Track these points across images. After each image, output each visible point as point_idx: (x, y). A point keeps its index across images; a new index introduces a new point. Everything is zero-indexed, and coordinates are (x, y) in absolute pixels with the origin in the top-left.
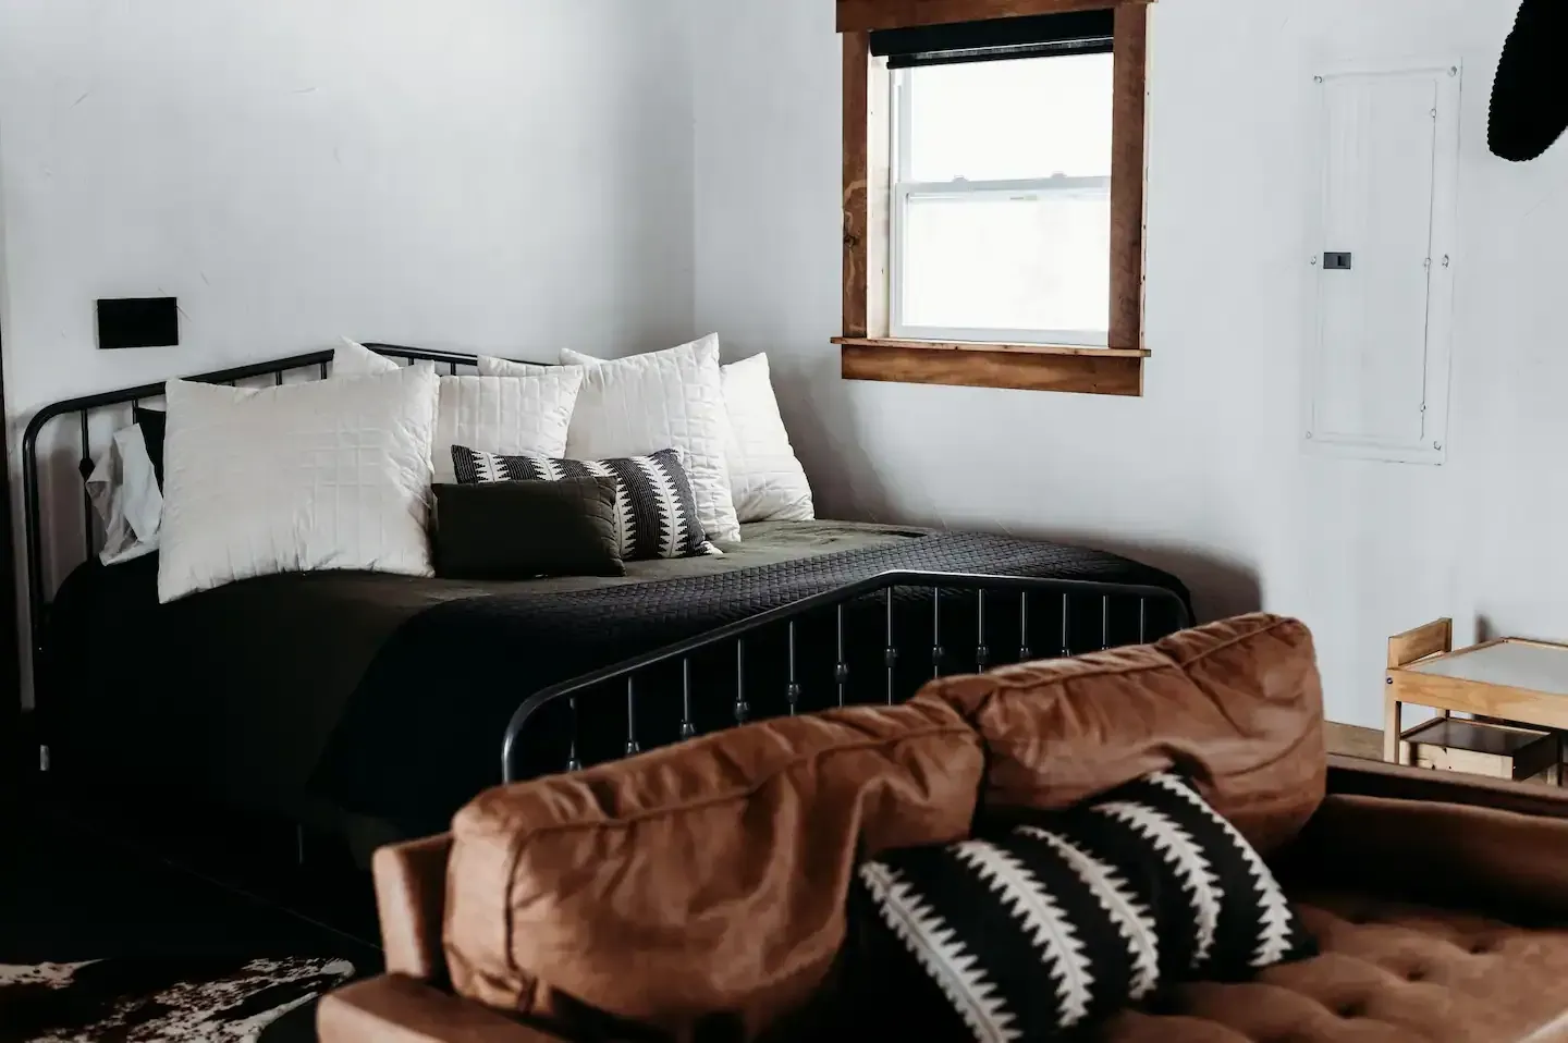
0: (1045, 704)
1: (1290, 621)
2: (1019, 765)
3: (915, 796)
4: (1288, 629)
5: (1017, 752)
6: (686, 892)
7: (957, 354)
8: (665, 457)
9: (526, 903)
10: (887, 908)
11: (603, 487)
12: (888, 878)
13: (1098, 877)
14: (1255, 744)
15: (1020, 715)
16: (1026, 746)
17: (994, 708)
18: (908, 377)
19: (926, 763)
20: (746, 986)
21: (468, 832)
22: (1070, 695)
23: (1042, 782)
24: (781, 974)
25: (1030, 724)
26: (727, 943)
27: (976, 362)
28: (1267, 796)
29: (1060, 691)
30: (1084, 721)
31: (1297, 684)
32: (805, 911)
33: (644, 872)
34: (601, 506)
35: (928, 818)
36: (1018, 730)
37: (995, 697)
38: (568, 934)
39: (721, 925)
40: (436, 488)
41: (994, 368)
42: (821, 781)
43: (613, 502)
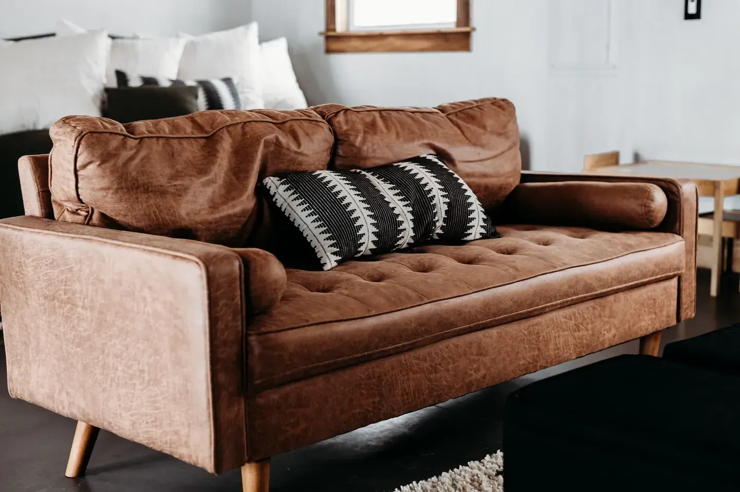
0: (368, 119)
1: (504, 100)
2: (353, 145)
3: (294, 147)
4: (502, 103)
5: (352, 138)
6: (168, 171)
7: (381, 36)
8: (228, 81)
9: (84, 166)
10: (277, 196)
11: (192, 91)
12: (278, 183)
13: (385, 189)
14: (478, 150)
15: (353, 122)
16: (357, 136)
17: (341, 118)
18: (357, 50)
19: (300, 133)
20: (198, 218)
21: (56, 133)
22: (382, 117)
23: (365, 154)
24: (217, 216)
25: (360, 127)
26: (189, 197)
27: (392, 40)
28: (485, 175)
29: (377, 115)
30: (387, 127)
31: (505, 127)
32: (231, 190)
33: (146, 158)
34: (190, 98)
35: (301, 158)
36: (353, 128)
37: (342, 113)
38: (105, 183)
39: (186, 189)
40: (107, 90)
41: (399, 43)
42: (244, 134)
43: (197, 97)
